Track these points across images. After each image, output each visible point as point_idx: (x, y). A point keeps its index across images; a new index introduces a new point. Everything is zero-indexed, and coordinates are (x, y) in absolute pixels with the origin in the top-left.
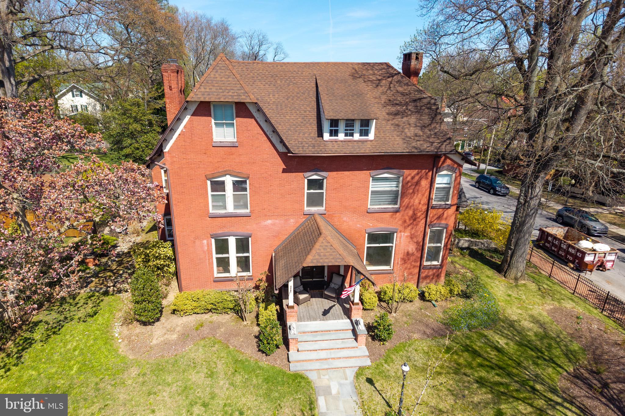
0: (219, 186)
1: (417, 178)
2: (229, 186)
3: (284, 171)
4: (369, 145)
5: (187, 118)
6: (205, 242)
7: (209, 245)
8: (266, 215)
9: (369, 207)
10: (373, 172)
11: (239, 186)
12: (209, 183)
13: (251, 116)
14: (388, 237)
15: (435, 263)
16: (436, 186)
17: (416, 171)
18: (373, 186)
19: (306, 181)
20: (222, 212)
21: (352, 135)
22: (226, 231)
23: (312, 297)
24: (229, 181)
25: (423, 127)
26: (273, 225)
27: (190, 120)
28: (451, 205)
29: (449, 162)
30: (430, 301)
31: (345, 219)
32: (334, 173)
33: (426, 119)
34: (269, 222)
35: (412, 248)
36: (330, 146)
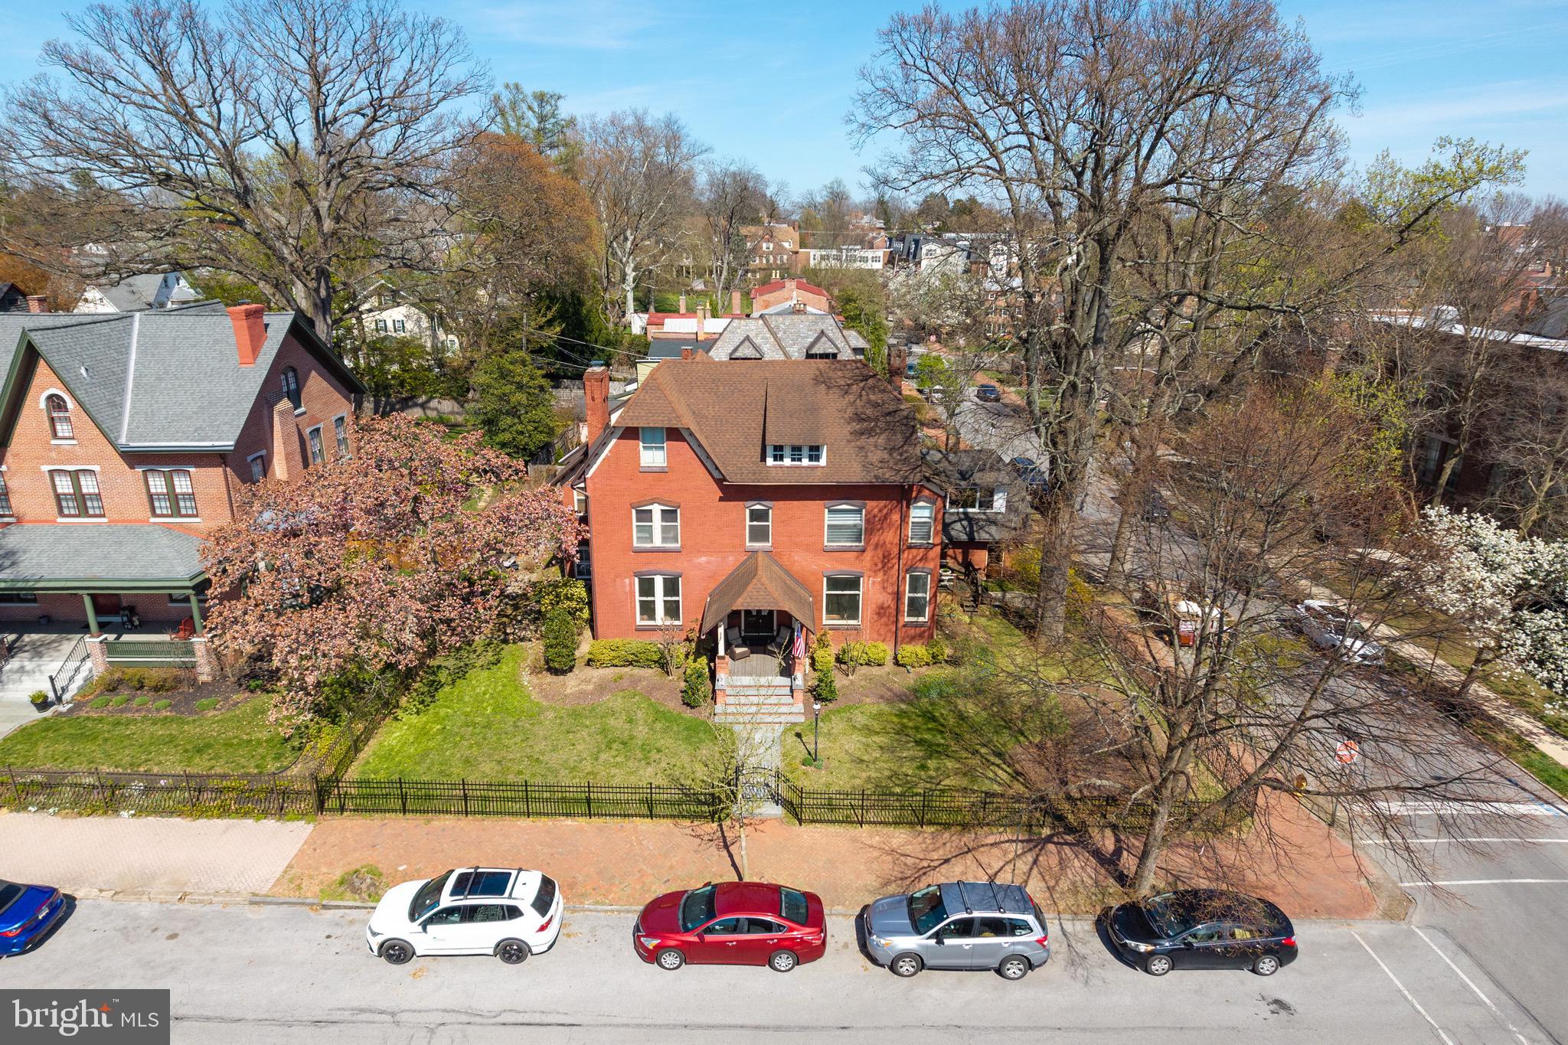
0: (645, 515)
1: (885, 511)
2: (657, 516)
3: (721, 499)
4: (819, 473)
5: (614, 441)
6: (627, 581)
7: (632, 585)
8: (699, 551)
9: (826, 544)
10: (828, 503)
11: (669, 515)
12: (634, 511)
13: (684, 440)
14: (854, 583)
15: (921, 619)
16: (911, 520)
17: (882, 503)
18: (828, 519)
19: (748, 511)
20: (648, 545)
21: (800, 460)
22: (651, 568)
23: (752, 653)
24: (657, 509)
25: (891, 450)
26: (708, 563)
27: (616, 444)
28: (935, 545)
29: (926, 493)
30: (904, 666)
31: (796, 558)
32: (781, 503)
33: (899, 439)
34: (703, 559)
35: (888, 600)
36: (774, 472)
